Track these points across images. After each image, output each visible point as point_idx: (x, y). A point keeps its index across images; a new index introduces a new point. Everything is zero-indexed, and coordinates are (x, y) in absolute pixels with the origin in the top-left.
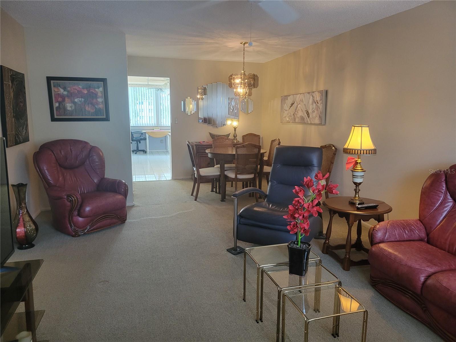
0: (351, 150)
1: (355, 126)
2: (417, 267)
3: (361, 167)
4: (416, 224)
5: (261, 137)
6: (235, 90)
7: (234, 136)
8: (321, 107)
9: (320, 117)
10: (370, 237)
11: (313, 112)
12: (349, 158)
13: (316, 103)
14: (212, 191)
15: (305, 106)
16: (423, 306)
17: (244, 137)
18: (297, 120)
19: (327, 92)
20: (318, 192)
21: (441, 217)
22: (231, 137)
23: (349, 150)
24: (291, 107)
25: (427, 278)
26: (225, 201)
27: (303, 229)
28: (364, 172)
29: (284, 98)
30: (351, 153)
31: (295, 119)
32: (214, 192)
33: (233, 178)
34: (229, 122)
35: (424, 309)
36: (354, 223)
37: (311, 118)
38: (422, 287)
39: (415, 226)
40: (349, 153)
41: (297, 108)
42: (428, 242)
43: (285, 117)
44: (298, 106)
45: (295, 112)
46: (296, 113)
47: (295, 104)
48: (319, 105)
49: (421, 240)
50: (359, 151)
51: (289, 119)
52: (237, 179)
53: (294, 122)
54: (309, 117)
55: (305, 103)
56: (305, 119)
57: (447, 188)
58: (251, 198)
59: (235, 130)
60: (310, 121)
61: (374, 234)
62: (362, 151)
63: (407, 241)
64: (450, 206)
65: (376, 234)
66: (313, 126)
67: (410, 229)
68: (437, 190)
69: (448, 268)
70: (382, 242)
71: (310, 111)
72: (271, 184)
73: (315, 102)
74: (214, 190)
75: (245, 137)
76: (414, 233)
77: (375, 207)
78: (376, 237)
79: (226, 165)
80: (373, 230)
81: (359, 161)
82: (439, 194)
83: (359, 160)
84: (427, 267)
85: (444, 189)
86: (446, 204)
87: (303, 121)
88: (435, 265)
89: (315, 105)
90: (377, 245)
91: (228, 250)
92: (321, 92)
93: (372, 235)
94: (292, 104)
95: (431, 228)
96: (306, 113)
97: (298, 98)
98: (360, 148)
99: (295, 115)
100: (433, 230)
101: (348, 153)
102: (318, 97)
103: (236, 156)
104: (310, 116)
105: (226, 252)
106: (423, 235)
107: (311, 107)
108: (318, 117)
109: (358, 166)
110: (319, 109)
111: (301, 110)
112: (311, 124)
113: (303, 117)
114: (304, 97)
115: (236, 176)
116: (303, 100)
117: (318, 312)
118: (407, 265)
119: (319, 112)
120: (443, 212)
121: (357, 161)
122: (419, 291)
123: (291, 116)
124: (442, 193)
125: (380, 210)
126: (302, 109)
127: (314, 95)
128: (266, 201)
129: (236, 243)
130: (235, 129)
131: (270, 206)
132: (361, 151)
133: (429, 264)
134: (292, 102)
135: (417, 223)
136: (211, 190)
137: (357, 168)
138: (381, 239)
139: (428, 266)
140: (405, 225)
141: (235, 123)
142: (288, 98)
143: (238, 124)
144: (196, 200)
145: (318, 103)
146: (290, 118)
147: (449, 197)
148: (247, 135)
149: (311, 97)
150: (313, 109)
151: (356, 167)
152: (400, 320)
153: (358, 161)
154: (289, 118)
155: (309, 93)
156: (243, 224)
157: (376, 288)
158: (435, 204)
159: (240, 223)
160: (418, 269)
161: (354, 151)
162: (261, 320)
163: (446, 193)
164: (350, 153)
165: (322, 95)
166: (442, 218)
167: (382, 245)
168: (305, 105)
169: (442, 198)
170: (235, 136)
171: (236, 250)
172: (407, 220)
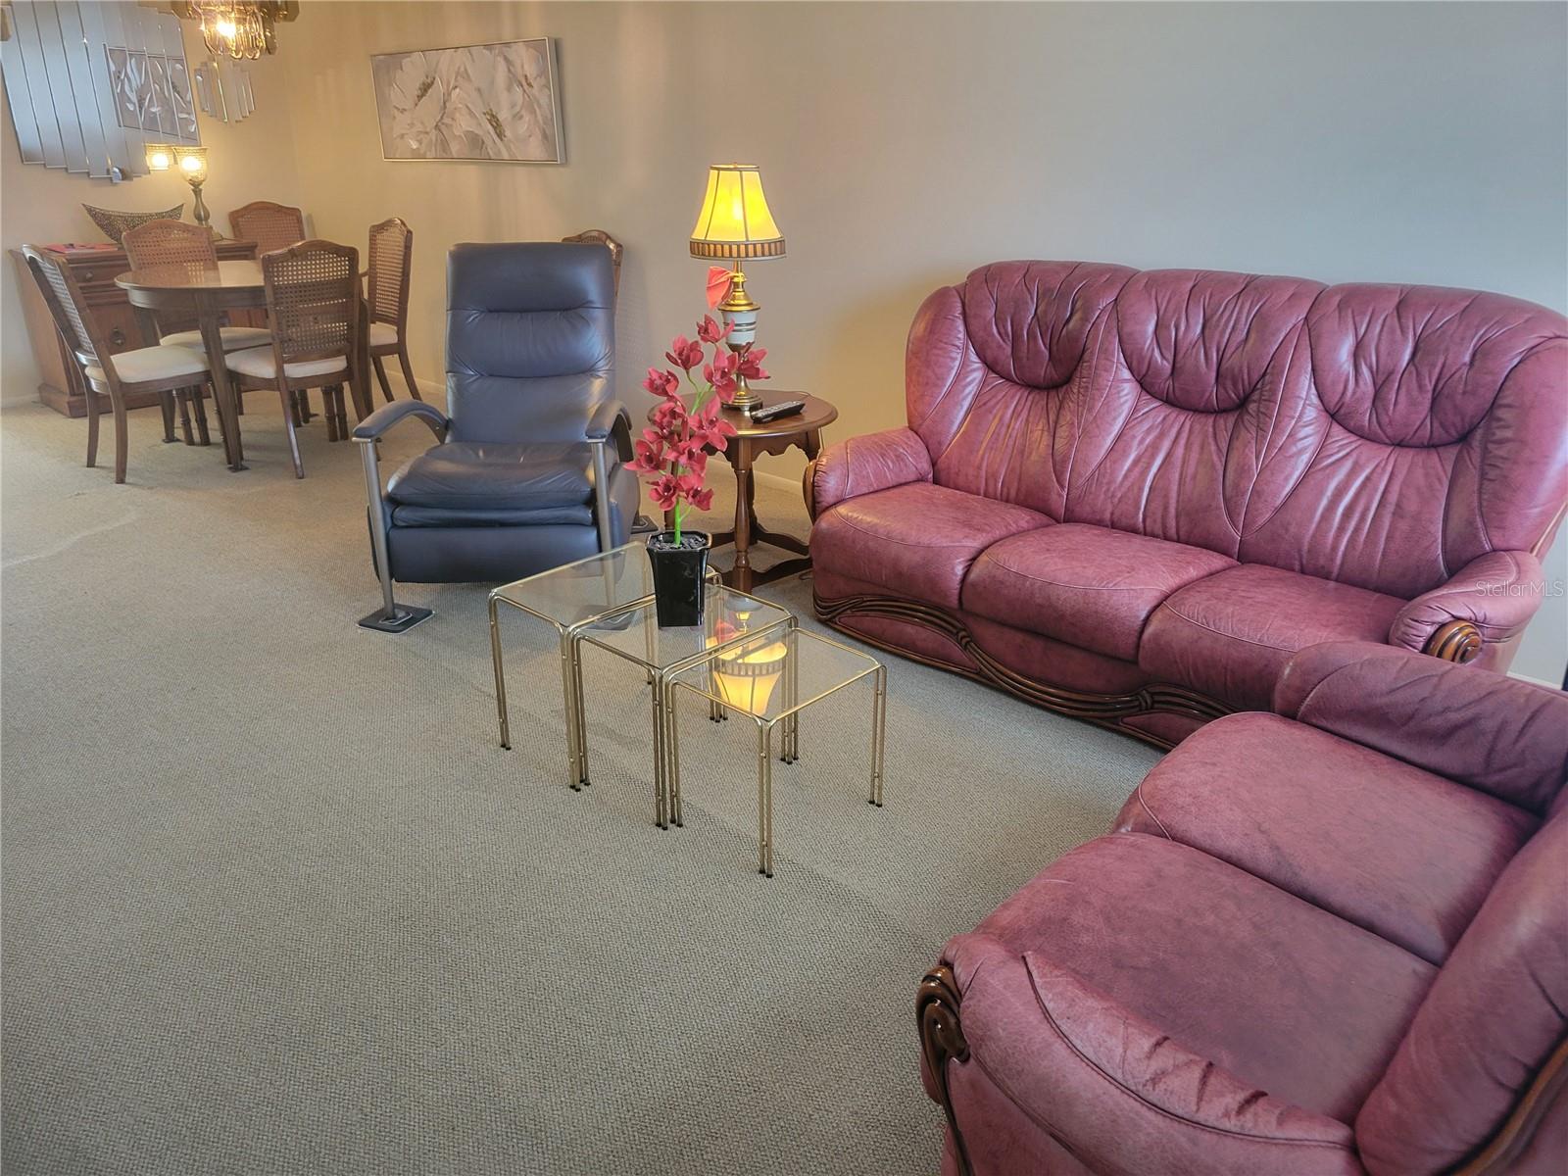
0: (719, 247)
1: (718, 169)
2: (945, 545)
3: (746, 297)
4: (905, 439)
5: (304, 214)
6: (203, 27)
7: (198, 218)
8: (544, 101)
9: (545, 136)
10: (809, 493)
11: (518, 117)
12: (712, 271)
13: (524, 84)
14: (170, 438)
15: (481, 95)
16: (963, 633)
17: (236, 218)
18: (454, 148)
19: (557, 45)
20: (722, 378)
21: (959, 411)
22: (187, 218)
23: (712, 246)
24: (420, 97)
25: (970, 565)
26: (247, 469)
27: (691, 493)
28: (754, 313)
29: (387, 64)
30: (719, 253)
31: (444, 144)
32: (178, 440)
33: (270, 380)
34: (158, 160)
35: (964, 641)
36: (753, 463)
37: (511, 141)
38: (961, 588)
39: (905, 446)
40: (712, 254)
41: (448, 105)
42: (936, 481)
43: (402, 136)
44: (449, 94)
45: (442, 118)
46: (446, 120)
47: (439, 87)
48: (535, 91)
49: (921, 479)
50: (743, 247)
51: (421, 144)
52: (286, 382)
53: (443, 153)
54: (500, 135)
55: (476, 83)
56: (488, 142)
57: (969, 334)
58: (336, 443)
59: (197, 192)
60: (508, 149)
61: (821, 483)
62: (751, 248)
63: (894, 487)
64: (977, 381)
65: (824, 481)
66: (521, 171)
67: (896, 456)
68: (946, 343)
69: (1004, 532)
70: (840, 501)
71: (504, 115)
72: (458, 380)
73: (515, 80)
74: (179, 433)
75: (242, 216)
76: (906, 465)
77: (794, 413)
78: (825, 491)
79: (226, 333)
80: (816, 472)
81: (739, 279)
82: (951, 351)
83: (740, 274)
84: (966, 539)
85: (961, 336)
86: (967, 377)
87: (476, 151)
88: (979, 530)
89: (519, 90)
90: (833, 511)
91: (362, 624)
92: (535, 45)
93: (814, 486)
94: (426, 88)
95: (940, 443)
96: (489, 120)
97: (447, 63)
98: (744, 239)
99: (443, 127)
100: (944, 448)
101: (709, 256)
102: (526, 62)
103: (269, 293)
104: (508, 133)
105: (361, 630)
106: (925, 466)
107: (504, 97)
108: (540, 137)
109: (737, 294)
110: (540, 106)
111: (465, 111)
112: (514, 162)
113: (477, 135)
114: (473, 60)
115: (280, 369)
116: (466, 70)
117: (722, 720)
118: (919, 543)
119: (540, 118)
120: (964, 399)
121: (732, 278)
122: (954, 602)
123: (427, 133)
124: (958, 348)
125: (809, 417)
126: (467, 107)
127: (512, 56)
128: (452, 441)
129: (389, 595)
130: (196, 186)
131: (481, 454)
132: (746, 246)
133: (967, 530)
134: (423, 79)
135: (908, 438)
136: (164, 435)
137: (737, 302)
138: (839, 493)
139: (966, 537)
140: (881, 446)
141: (192, 164)
142: (404, 61)
143: (205, 167)
144: (121, 480)
145: (530, 85)
146: (425, 142)
147: (973, 357)
148: (246, 208)
149: (502, 66)
150: (515, 105)
151: (734, 299)
152: (913, 683)
153: (736, 280)
154: (420, 142)
155: (488, 47)
156: (407, 527)
157: (836, 626)
158: (943, 379)
159: (394, 526)
160: (947, 547)
161: (726, 247)
162: (585, 781)
163: (967, 348)
164: (715, 255)
165: (544, 58)
166: (962, 414)
167: (842, 510)
168: (478, 89)
169: (957, 363)
170: (201, 216)
171: (394, 617)
172: (881, 434)
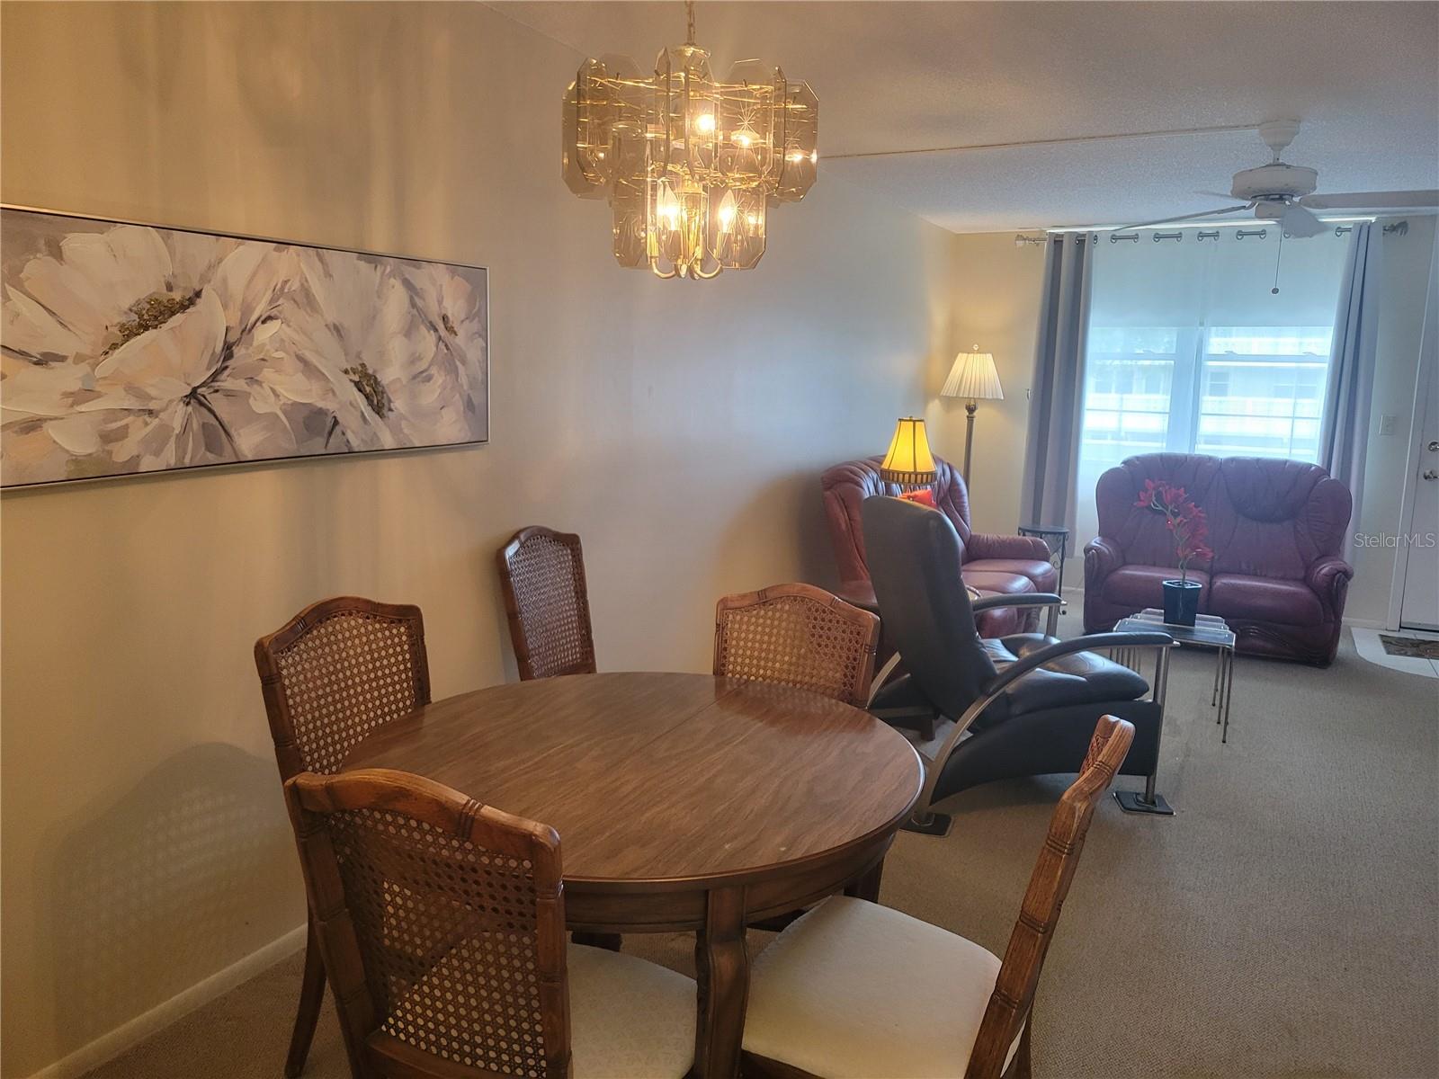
9: (470, 405)
11: (421, 378)
13: (441, 326)
37: (402, 417)
44: (247, 331)
45: (213, 377)
48: (460, 340)
54: (380, 408)
55: (331, 317)
60: (393, 430)
71: (391, 375)
89: (428, 338)
94: (163, 309)
96: (358, 385)
97: (242, 266)
99: (214, 398)
104: (397, 404)
107: (397, 348)
111: (290, 364)
114: (327, 275)
126: (299, 358)
127: (420, 282)
145: (451, 330)
150: (414, 359)
155: (368, 257)
168: (337, 330)
